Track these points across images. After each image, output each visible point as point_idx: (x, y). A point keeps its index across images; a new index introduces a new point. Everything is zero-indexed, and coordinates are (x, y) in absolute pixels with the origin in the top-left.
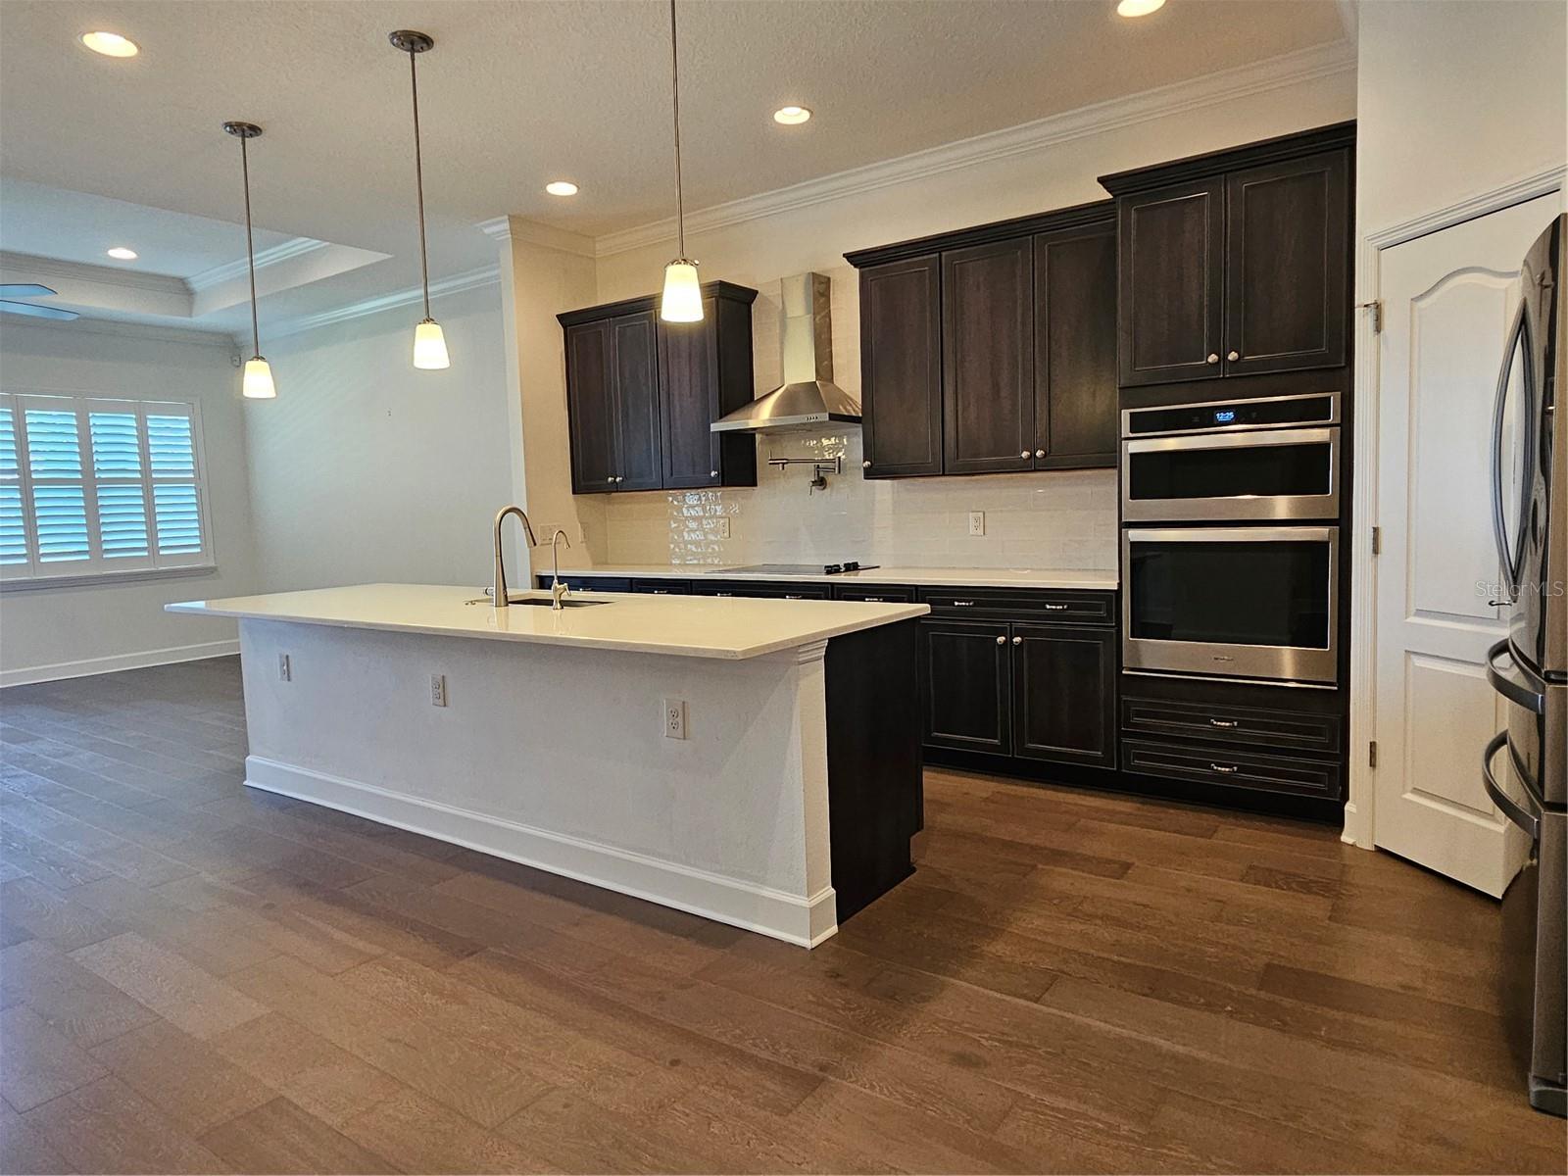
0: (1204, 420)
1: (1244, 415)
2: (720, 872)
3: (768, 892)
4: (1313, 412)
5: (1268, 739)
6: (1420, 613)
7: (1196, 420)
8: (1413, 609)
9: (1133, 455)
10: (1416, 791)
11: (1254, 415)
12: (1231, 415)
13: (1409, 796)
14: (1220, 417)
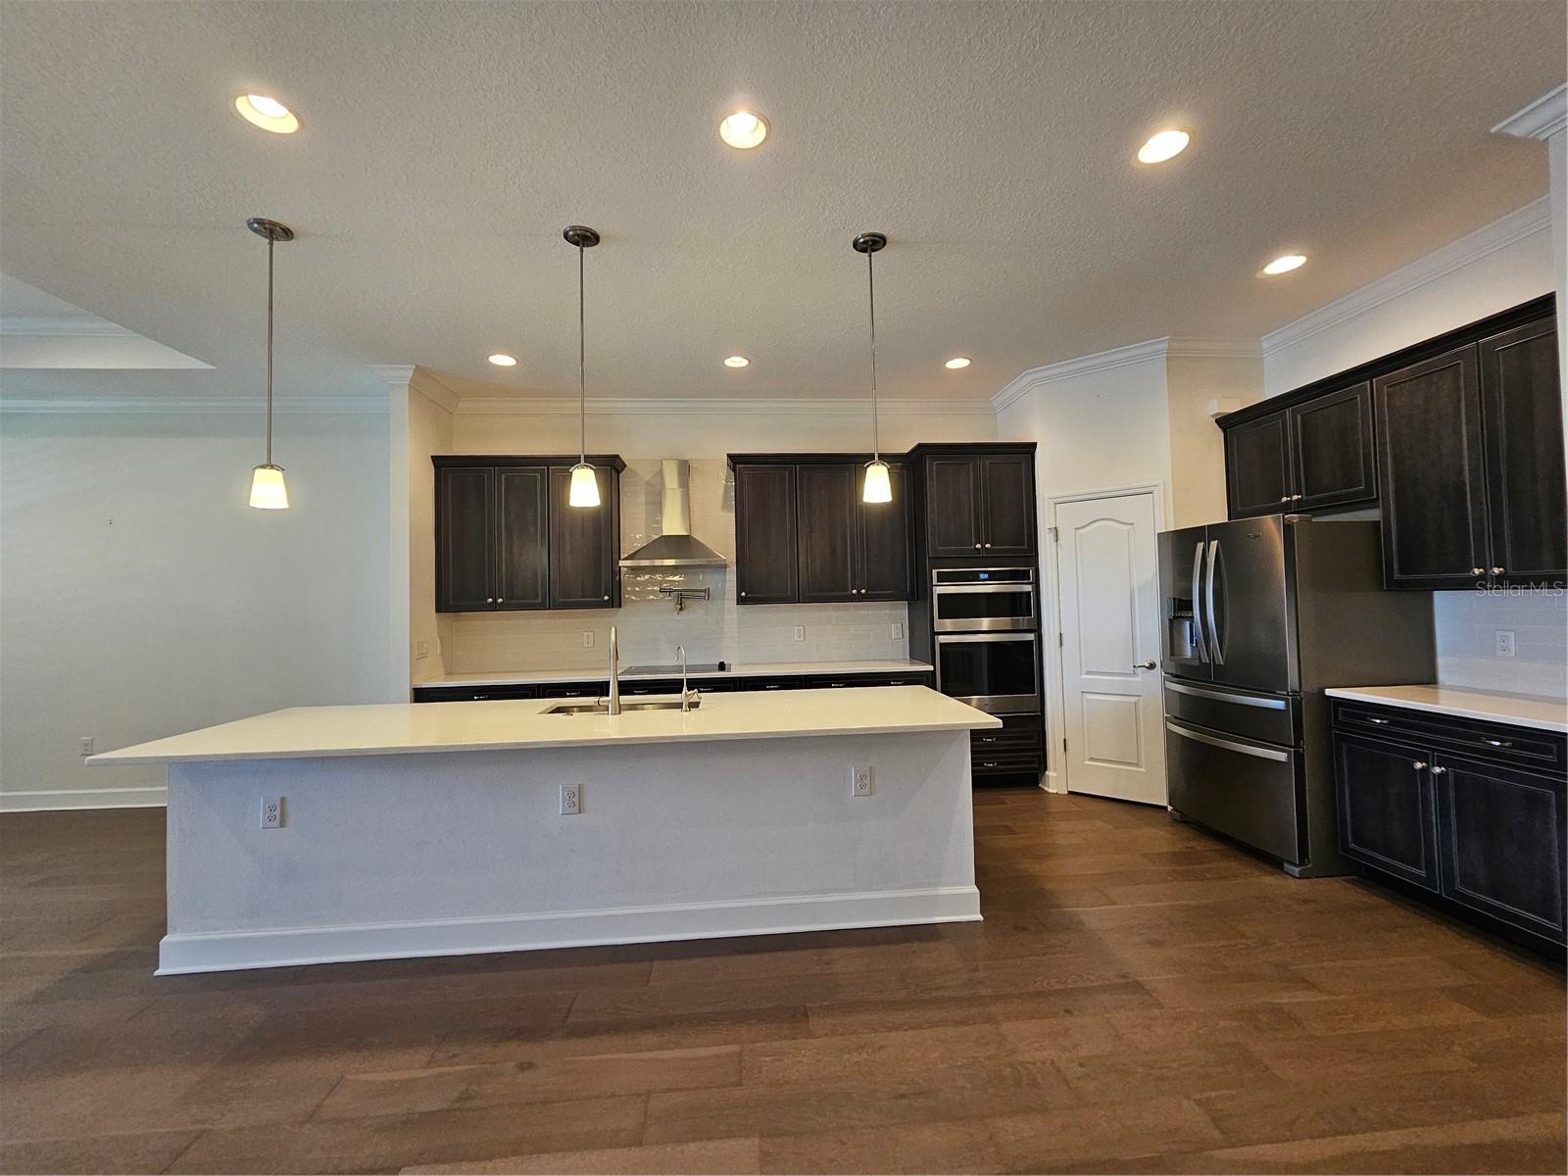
0: (974, 577)
1: (993, 576)
2: (901, 888)
3: (944, 891)
4: (1021, 576)
5: (1011, 745)
6: (1088, 673)
7: (971, 577)
8: (1084, 671)
9: (939, 595)
10: (1092, 759)
11: (997, 576)
12: (986, 576)
13: (1087, 762)
14: (982, 576)
